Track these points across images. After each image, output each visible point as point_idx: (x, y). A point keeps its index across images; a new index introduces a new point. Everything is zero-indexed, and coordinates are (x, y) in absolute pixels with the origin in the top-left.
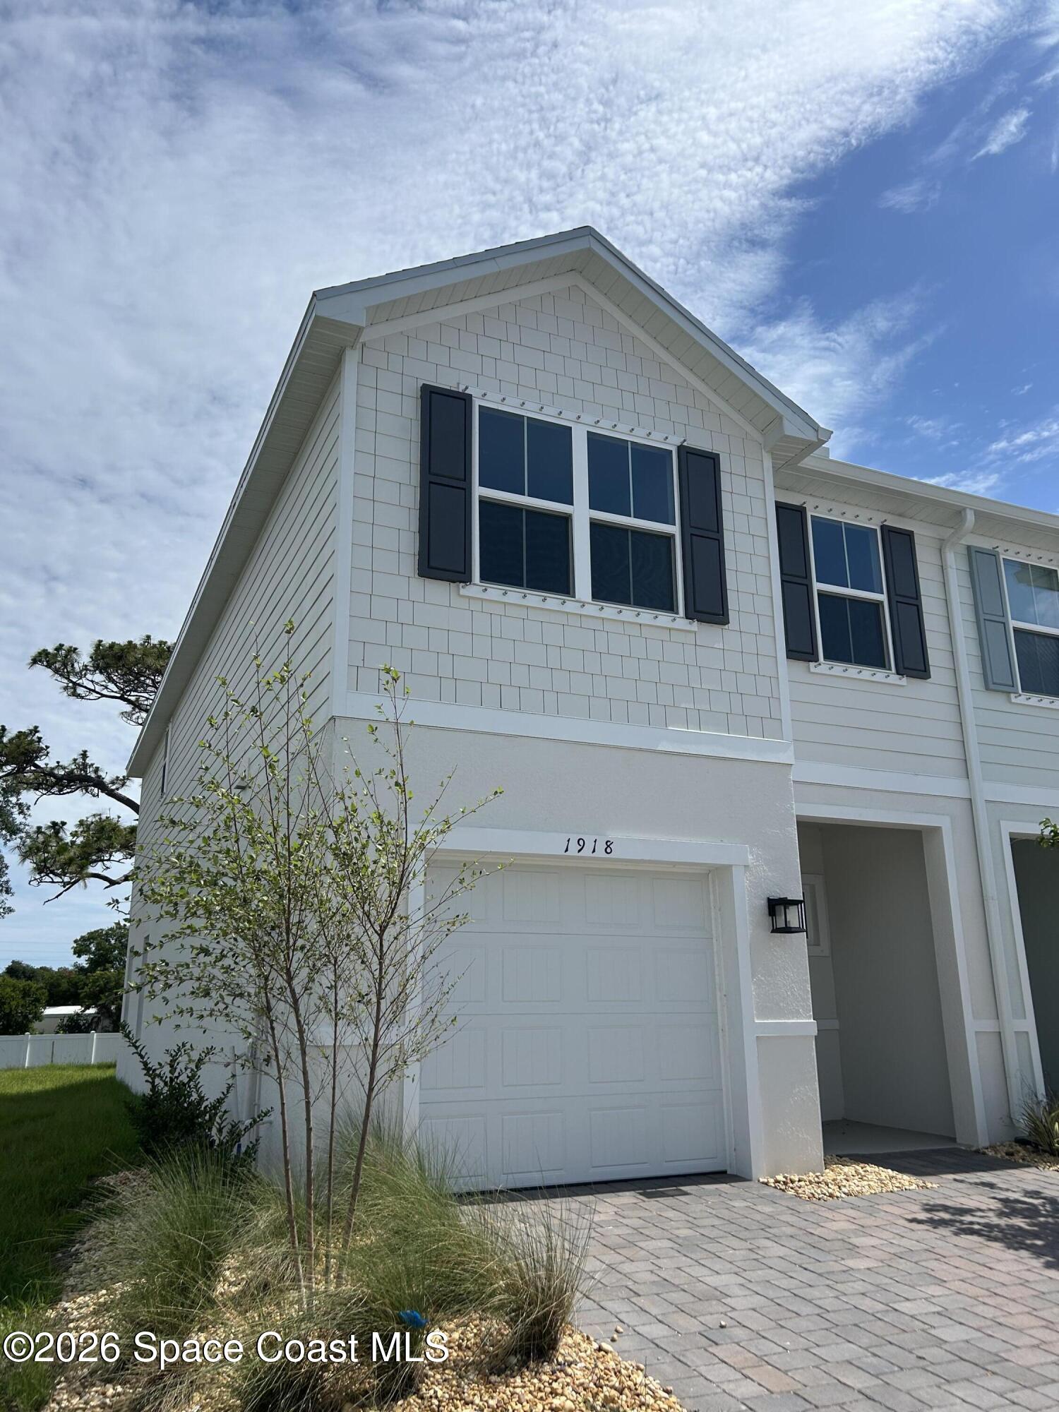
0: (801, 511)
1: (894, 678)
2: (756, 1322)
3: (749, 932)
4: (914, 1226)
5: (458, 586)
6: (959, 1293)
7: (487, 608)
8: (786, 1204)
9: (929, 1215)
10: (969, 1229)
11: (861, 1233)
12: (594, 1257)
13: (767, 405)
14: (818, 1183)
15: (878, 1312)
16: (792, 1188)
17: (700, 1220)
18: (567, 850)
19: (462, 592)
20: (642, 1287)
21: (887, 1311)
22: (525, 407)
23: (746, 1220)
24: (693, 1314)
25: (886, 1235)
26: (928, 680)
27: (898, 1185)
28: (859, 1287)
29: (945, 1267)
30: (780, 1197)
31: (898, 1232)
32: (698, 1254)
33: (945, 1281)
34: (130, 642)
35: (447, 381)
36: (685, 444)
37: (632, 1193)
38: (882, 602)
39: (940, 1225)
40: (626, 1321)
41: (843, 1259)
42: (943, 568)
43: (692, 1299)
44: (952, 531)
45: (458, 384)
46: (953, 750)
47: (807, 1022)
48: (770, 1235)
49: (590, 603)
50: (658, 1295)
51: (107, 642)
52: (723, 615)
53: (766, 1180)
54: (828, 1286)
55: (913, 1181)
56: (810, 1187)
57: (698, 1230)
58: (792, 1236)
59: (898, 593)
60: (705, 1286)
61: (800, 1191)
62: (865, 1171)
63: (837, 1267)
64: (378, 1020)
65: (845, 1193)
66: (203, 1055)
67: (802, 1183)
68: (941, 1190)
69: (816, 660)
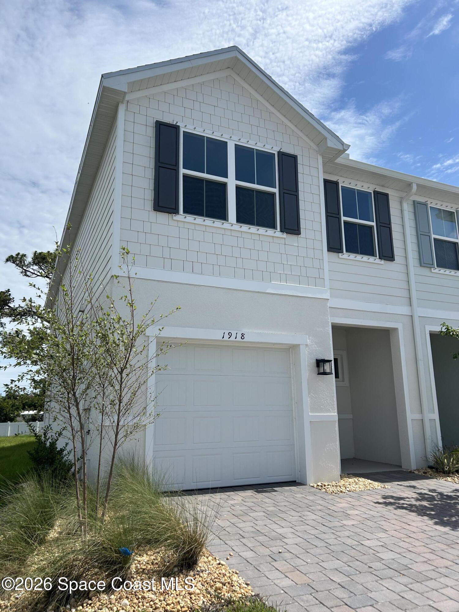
0: (336, 183)
1: (378, 261)
2: (296, 550)
3: (307, 374)
4: (377, 505)
5: (173, 215)
6: (393, 536)
7: (187, 226)
8: (321, 496)
9: (384, 500)
10: (402, 507)
11: (352, 509)
12: (228, 520)
13: (320, 133)
14: (336, 486)
15: (354, 545)
16: (324, 489)
17: (280, 503)
18: (223, 338)
19: (175, 218)
20: (247, 534)
21: (358, 545)
22: (205, 132)
23: (301, 503)
24: (267, 546)
25: (363, 509)
26: (394, 262)
27: (372, 487)
28: (347, 533)
29: (388, 524)
30: (318, 493)
31: (369, 508)
32: (276, 518)
33: (387, 531)
34: (49, 252)
35: (168, 119)
36: (281, 150)
37: (252, 491)
38: (373, 226)
39: (389, 505)
40: (235, 550)
41: (342, 520)
42: (402, 211)
43: (269, 539)
44: (407, 193)
45: (173, 121)
46: (405, 293)
47: (334, 414)
48: (310, 510)
49: (235, 224)
50: (253, 537)
51: (39, 251)
52: (298, 230)
53: (313, 485)
54: (333, 533)
55: (379, 485)
56: (332, 488)
57: (278, 507)
58: (320, 510)
59: (381, 222)
60: (276, 533)
61: (328, 490)
62: (358, 481)
63: (338, 524)
64: (119, 413)
65: (348, 491)
66: (62, 430)
67: (329, 486)
68: (392, 489)
69: (342, 252)
